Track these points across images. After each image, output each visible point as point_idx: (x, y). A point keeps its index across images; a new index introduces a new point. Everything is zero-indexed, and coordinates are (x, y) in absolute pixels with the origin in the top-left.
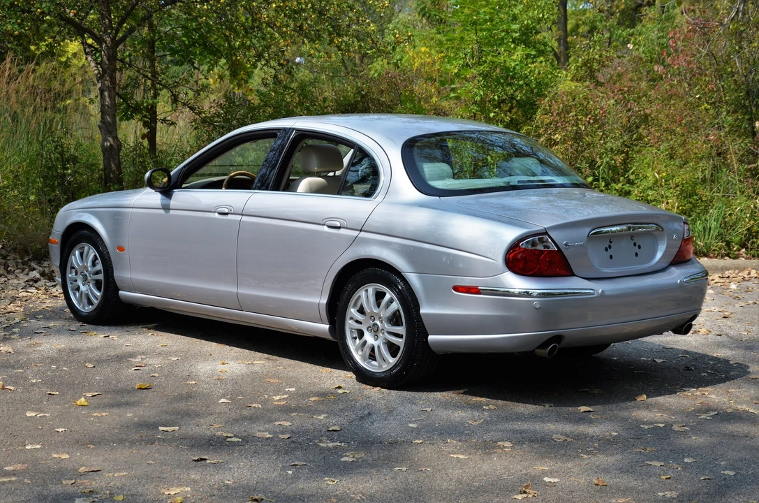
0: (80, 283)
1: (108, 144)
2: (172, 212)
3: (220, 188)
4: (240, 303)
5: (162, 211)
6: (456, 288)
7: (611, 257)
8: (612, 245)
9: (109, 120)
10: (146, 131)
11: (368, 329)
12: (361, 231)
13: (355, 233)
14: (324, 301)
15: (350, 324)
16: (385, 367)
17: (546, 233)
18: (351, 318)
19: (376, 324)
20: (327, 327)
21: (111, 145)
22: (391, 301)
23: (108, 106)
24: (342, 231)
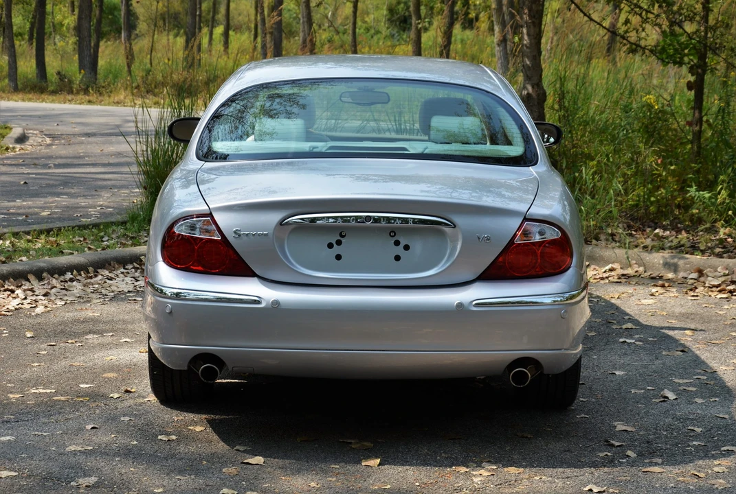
1: (526, 92)
7: (338, 257)
8: (343, 240)
9: (528, 63)
10: (692, 79)
17: (208, 215)
21: (528, 94)
23: (526, 45)
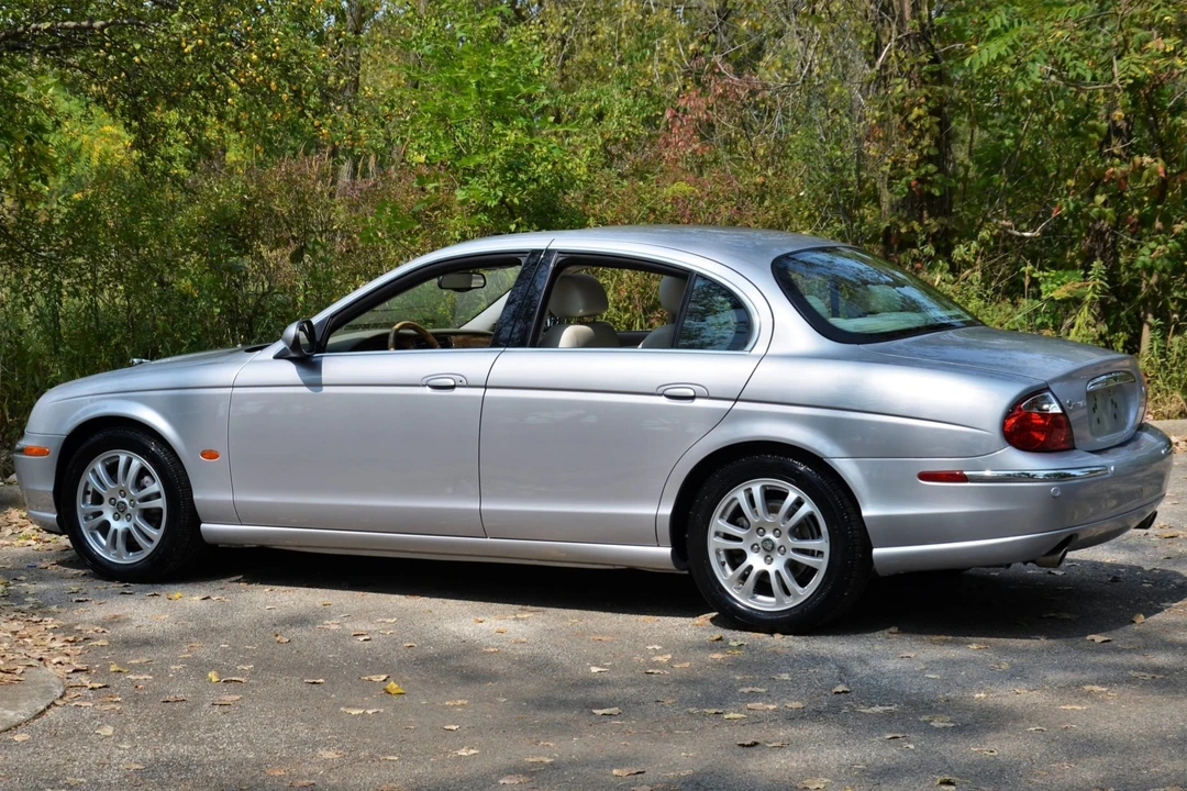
0: (108, 516)
2: (326, 390)
3: (385, 347)
4: (482, 524)
5: (305, 390)
6: (925, 476)
7: (1098, 421)
8: (1097, 403)
11: (752, 547)
12: (736, 400)
13: (727, 405)
14: (667, 510)
15: (715, 544)
16: (789, 603)
17: (1048, 389)
18: (717, 534)
19: (769, 540)
20: (667, 551)
22: (799, 503)
24: (698, 403)
